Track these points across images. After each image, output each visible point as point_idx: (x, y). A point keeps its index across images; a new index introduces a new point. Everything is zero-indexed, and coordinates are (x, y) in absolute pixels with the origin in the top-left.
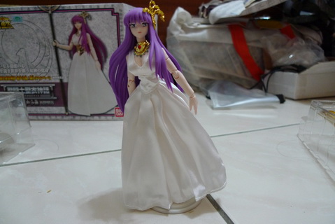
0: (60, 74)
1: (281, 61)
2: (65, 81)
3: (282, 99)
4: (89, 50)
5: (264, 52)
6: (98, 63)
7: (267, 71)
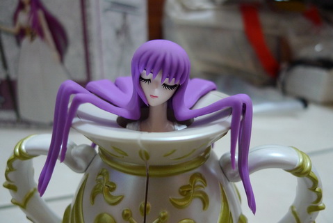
0: (5, 66)
3: (305, 102)
7: (284, 66)
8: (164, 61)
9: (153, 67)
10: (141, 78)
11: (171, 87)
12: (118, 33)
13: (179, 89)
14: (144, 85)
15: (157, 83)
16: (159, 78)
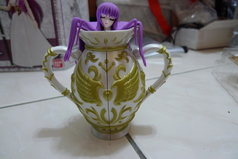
1: (185, 20)
2: (7, 38)
4: (26, 11)
5: (172, 13)
6: (35, 22)
7: (174, 28)
8: (110, 9)
9: (106, 12)
10: (101, 17)
11: (113, 20)
12: (72, 8)
13: (115, 21)
14: (103, 19)
15: (107, 18)
16: (108, 16)
